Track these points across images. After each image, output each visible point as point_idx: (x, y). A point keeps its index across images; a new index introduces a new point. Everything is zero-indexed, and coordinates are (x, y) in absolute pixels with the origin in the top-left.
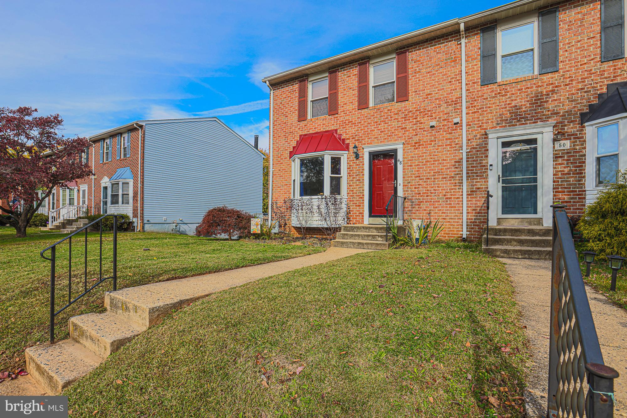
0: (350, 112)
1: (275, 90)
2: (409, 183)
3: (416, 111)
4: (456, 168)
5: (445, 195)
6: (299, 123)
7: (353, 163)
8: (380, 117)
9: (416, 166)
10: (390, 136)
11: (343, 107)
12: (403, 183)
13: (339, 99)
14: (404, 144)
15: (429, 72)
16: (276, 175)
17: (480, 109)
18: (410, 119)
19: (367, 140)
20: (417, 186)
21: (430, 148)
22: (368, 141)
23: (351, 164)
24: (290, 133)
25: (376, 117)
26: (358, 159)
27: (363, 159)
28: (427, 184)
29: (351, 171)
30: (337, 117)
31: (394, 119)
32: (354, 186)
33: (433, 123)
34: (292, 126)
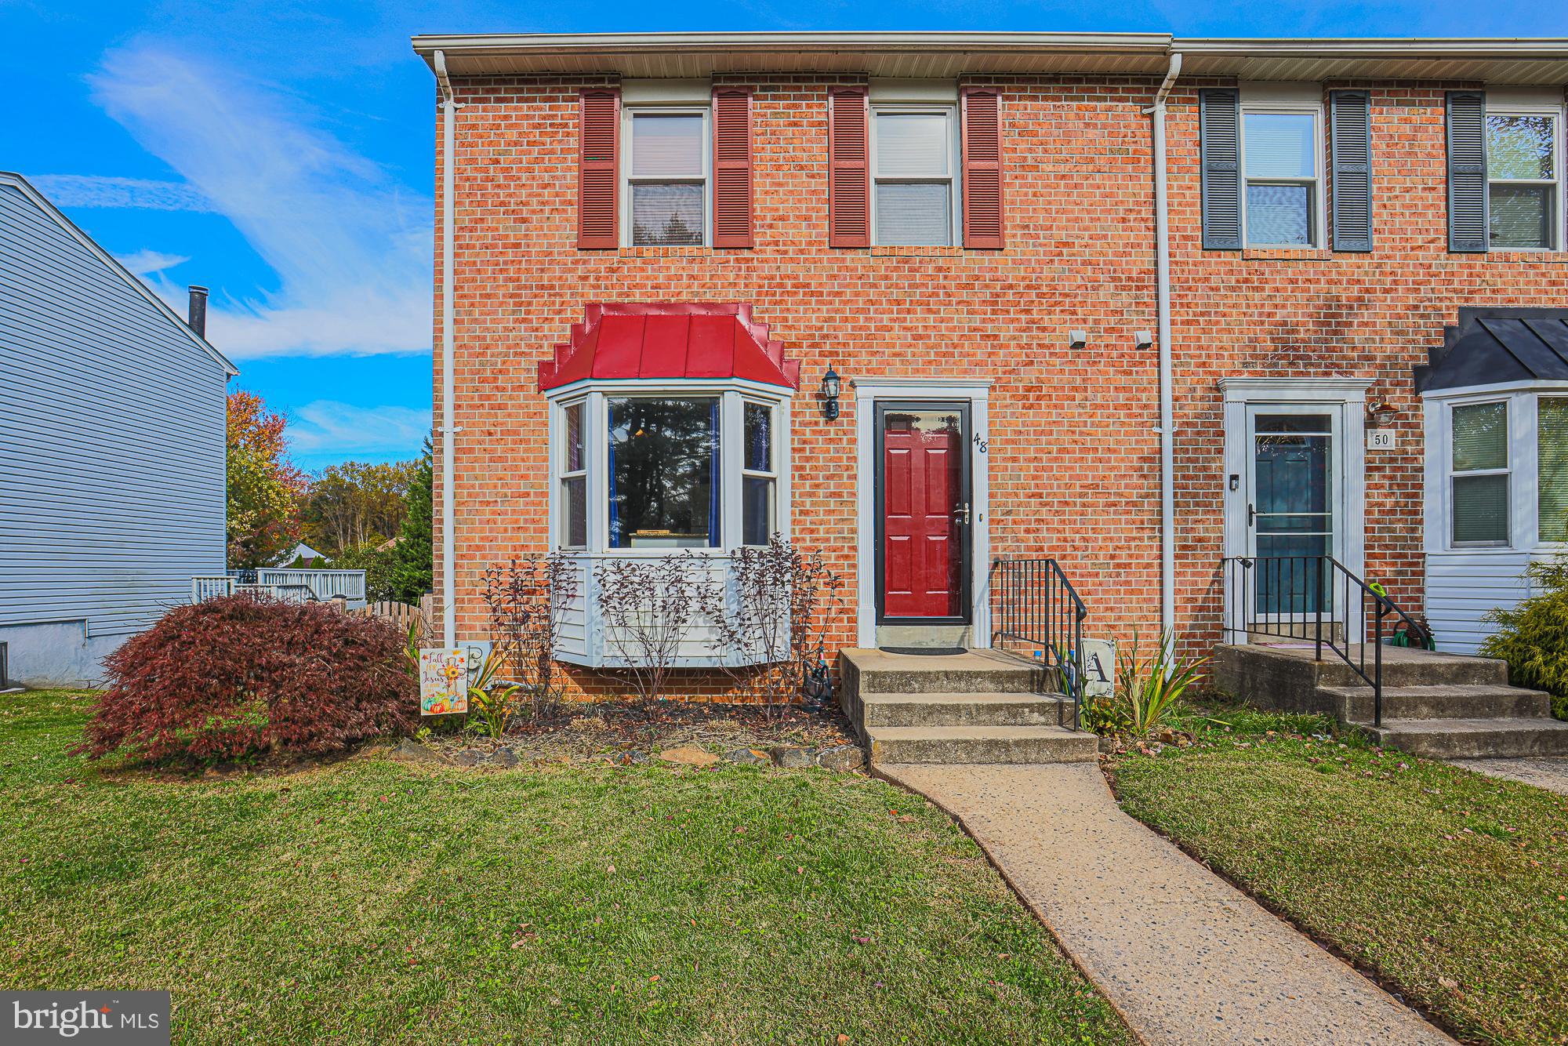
0: (802, 252)
1: (465, 101)
2: (1009, 513)
3: (1028, 287)
4: (1144, 477)
5: (1113, 557)
6: (580, 255)
7: (814, 432)
8: (910, 286)
9: (1029, 460)
10: (944, 355)
11: (771, 226)
12: (991, 513)
13: (757, 196)
14: (993, 388)
15: (1063, 177)
16: (471, 451)
17: (1202, 314)
18: (1008, 312)
19: (864, 357)
20: (1033, 526)
21: (1071, 409)
22: (870, 362)
23: (808, 436)
24: (543, 287)
25: (897, 286)
26: (833, 419)
27: (853, 423)
28: (1063, 522)
29: (808, 459)
30: (747, 260)
31: (958, 303)
32: (817, 513)
33: (1080, 335)
34: (551, 262)
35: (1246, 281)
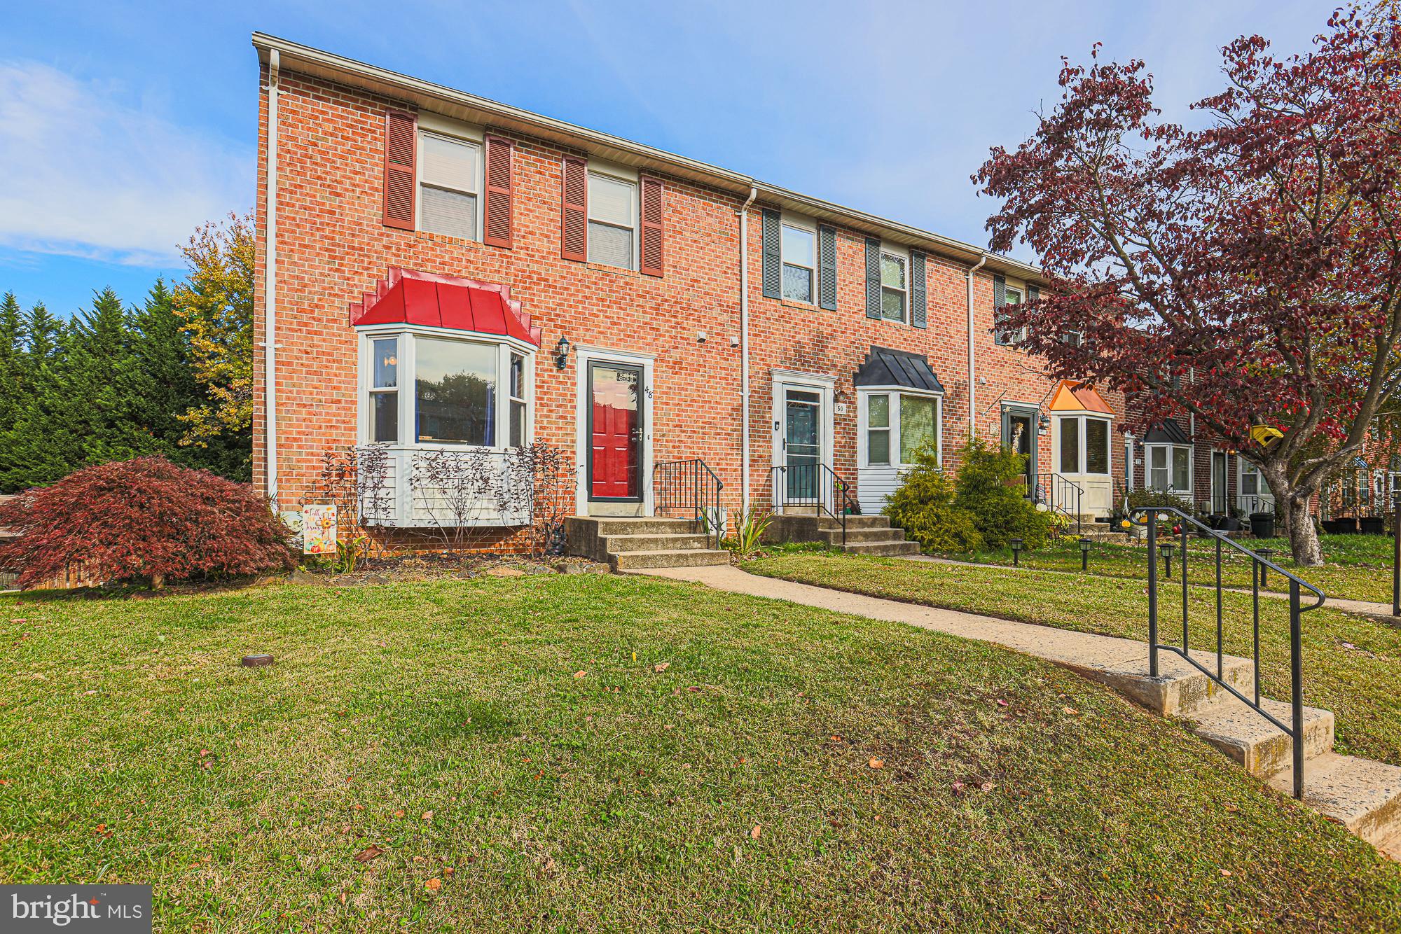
0: (543, 257)
1: (287, 90)
2: (664, 435)
3: (676, 302)
4: (734, 419)
5: (718, 464)
6: (384, 230)
7: (550, 376)
8: (610, 291)
9: (675, 405)
10: (629, 336)
11: (524, 237)
12: (654, 434)
13: (515, 215)
14: (656, 360)
15: (695, 241)
16: (289, 364)
17: (762, 332)
18: (665, 315)
19: (582, 332)
20: (677, 444)
21: (697, 376)
22: (585, 335)
23: (546, 378)
24: (353, 248)
25: (602, 289)
26: (562, 369)
27: (574, 372)
28: (693, 442)
29: (545, 393)
30: (507, 257)
31: (638, 306)
32: (551, 429)
33: (703, 335)
34: (361, 230)
35: (783, 317)
